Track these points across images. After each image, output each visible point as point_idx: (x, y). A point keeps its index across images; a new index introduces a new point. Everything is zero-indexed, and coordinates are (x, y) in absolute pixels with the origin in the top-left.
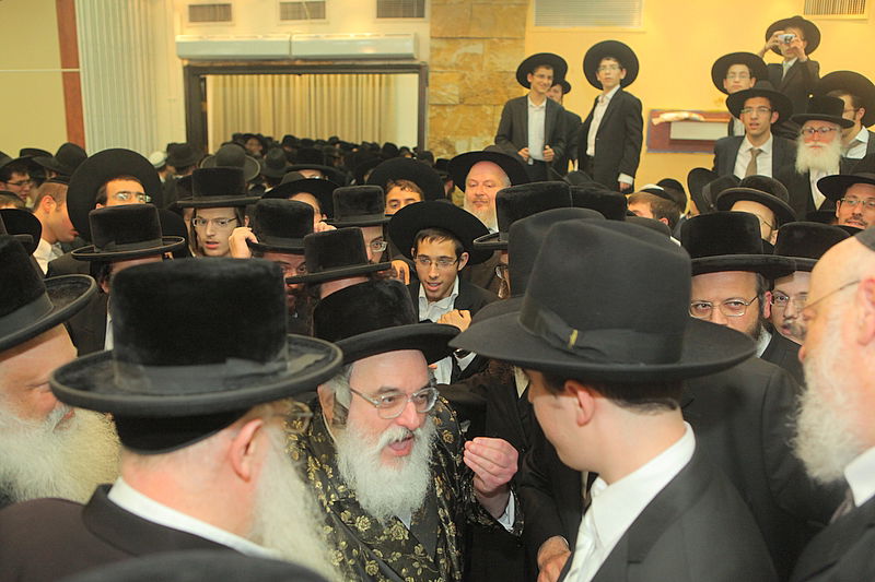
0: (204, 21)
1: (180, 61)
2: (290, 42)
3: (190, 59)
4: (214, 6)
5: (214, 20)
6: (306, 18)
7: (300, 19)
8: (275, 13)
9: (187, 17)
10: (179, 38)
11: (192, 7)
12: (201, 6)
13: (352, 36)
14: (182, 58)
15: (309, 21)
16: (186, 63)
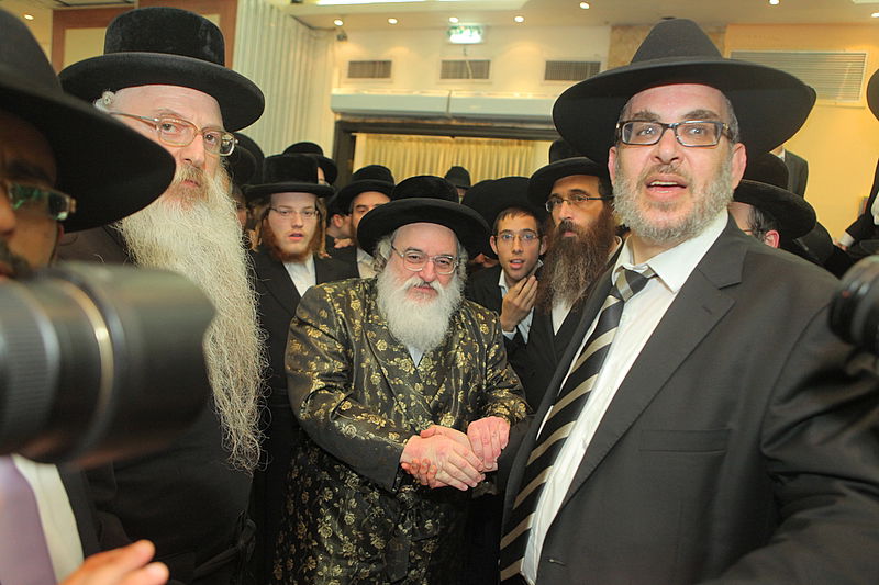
0: (361, 77)
1: (332, 115)
2: (449, 99)
3: (343, 114)
4: (374, 63)
5: (373, 77)
6: (468, 77)
7: (461, 77)
8: (436, 71)
9: (346, 73)
10: (335, 91)
11: (352, 64)
12: (362, 63)
13: (517, 96)
14: (335, 112)
15: (471, 80)
16: (339, 118)
